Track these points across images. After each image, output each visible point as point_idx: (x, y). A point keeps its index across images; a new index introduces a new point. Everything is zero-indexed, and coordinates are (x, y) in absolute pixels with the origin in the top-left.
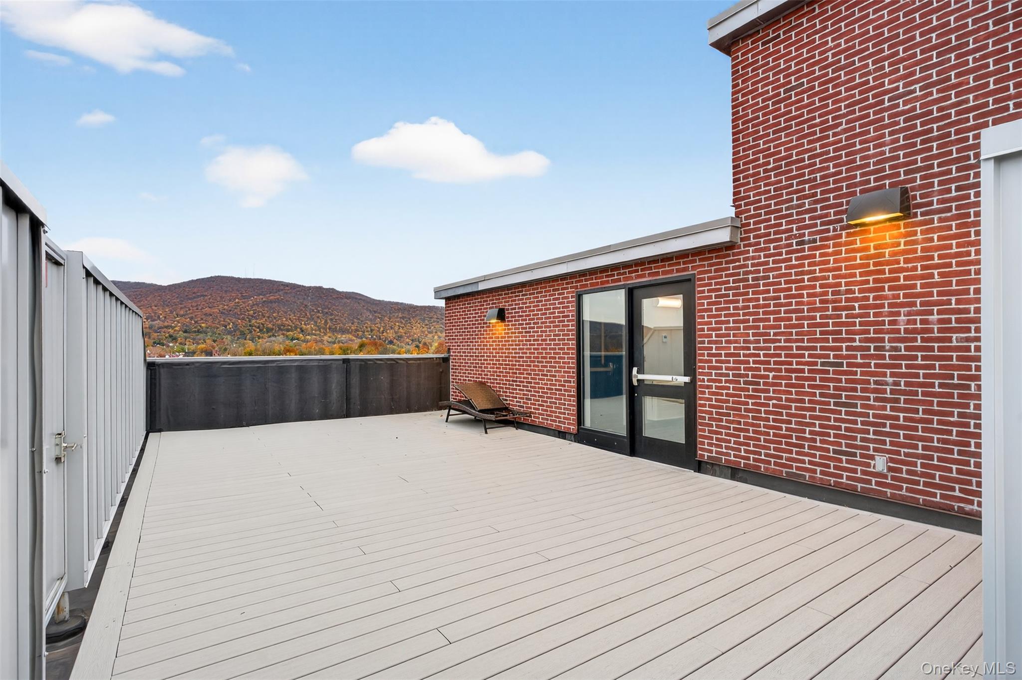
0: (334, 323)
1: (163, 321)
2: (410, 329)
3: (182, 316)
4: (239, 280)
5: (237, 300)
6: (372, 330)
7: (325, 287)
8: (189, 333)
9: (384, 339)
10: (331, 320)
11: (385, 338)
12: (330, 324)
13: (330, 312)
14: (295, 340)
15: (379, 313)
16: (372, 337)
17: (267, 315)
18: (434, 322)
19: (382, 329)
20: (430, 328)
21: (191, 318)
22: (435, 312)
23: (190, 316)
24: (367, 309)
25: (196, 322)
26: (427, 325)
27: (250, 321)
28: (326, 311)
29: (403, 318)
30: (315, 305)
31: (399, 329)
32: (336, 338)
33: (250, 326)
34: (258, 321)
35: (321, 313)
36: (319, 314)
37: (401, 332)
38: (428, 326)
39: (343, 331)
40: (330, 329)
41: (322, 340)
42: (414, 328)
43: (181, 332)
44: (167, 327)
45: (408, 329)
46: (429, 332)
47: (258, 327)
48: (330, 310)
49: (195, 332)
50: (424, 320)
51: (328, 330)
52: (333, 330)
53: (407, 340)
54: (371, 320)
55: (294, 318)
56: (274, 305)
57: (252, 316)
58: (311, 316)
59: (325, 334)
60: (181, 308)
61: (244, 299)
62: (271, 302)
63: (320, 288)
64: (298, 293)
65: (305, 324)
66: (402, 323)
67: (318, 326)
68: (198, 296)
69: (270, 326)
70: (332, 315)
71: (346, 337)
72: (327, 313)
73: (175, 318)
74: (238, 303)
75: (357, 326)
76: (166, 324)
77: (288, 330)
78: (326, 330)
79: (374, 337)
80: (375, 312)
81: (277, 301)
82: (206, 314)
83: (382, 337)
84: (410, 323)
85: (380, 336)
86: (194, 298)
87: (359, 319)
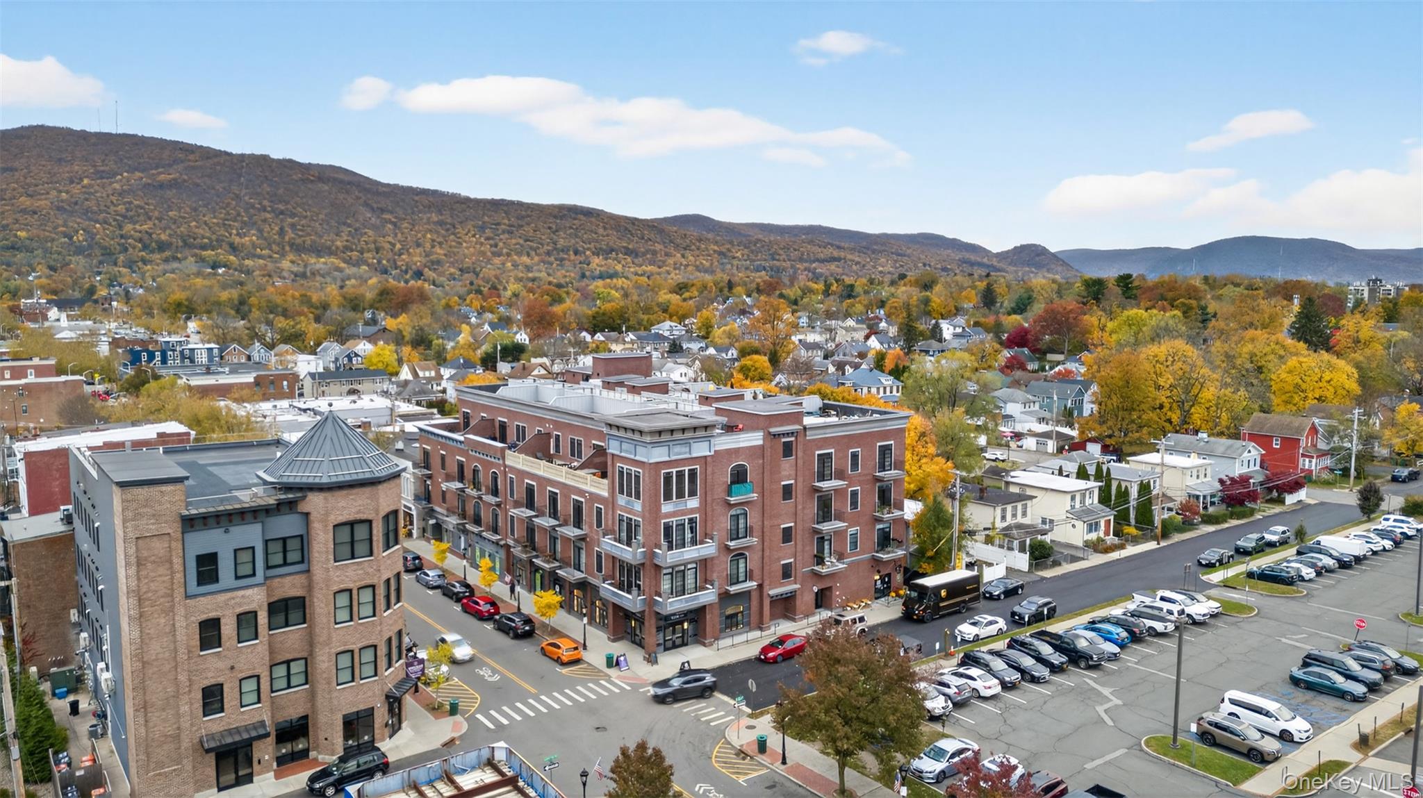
0: (300, 233)
2: (455, 247)
4: (84, 135)
5: (86, 181)
6: (378, 250)
7: (275, 156)
9: (404, 268)
10: (293, 226)
11: (407, 265)
12: (290, 234)
13: (287, 209)
14: (220, 267)
15: (391, 212)
16: (379, 262)
17: (156, 214)
18: (504, 232)
19: (398, 246)
20: (496, 246)
22: (506, 213)
24: (366, 204)
26: (488, 239)
27: (120, 227)
28: (281, 207)
29: (441, 223)
30: (258, 194)
31: (433, 247)
32: (305, 266)
33: (122, 237)
34: (138, 227)
35: (268, 212)
36: (268, 215)
37: (436, 253)
38: (492, 242)
39: (318, 251)
40: (292, 245)
41: (278, 268)
42: (464, 244)
45: (451, 247)
46: (494, 254)
47: (140, 240)
48: (289, 206)
50: (482, 229)
51: (287, 248)
52: (298, 249)
53: (452, 270)
54: (374, 227)
55: (215, 221)
56: (170, 193)
57: (124, 217)
58: (250, 217)
59: (283, 255)
61: (102, 178)
62: (161, 186)
63: (265, 158)
64: (218, 168)
65: (238, 234)
66: (438, 233)
67: (265, 239)
69: (163, 237)
70: (293, 215)
71: (325, 263)
72: (282, 213)
74: (90, 186)
75: (347, 241)
77: (204, 248)
78: (283, 248)
79: (384, 262)
80: (383, 211)
81: (174, 184)
82: (23, 211)
83: (399, 263)
84: (453, 234)
85: (395, 261)
87: (349, 226)
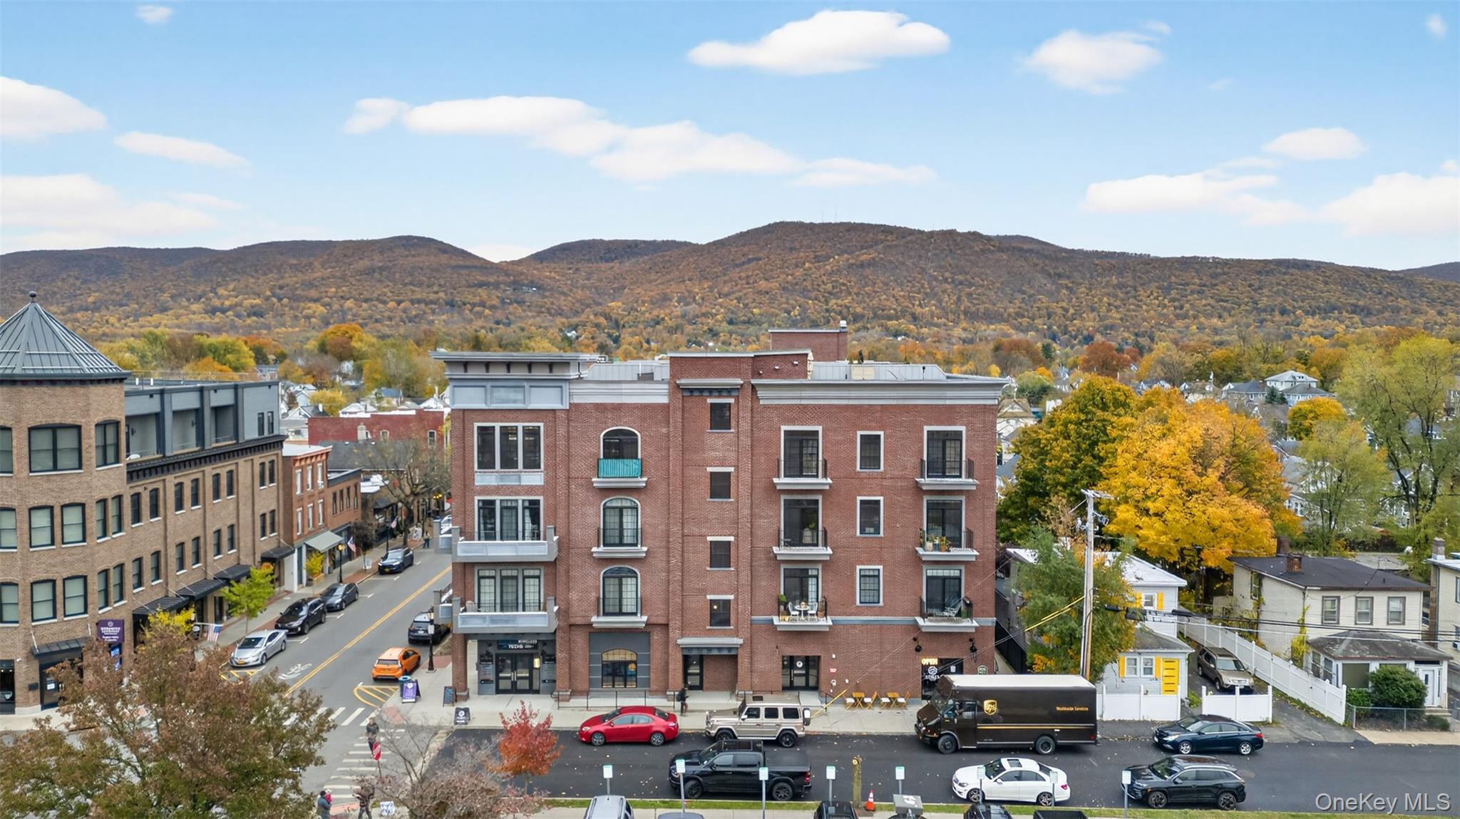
0: (976, 302)
1: (699, 305)
2: (1134, 311)
3: (726, 295)
4: (812, 226)
5: (807, 265)
6: (1049, 316)
7: (961, 230)
8: (737, 324)
9: (1073, 333)
10: (969, 295)
11: (1078, 330)
12: (966, 303)
13: (966, 280)
14: (900, 335)
15: (1068, 277)
16: (1050, 328)
17: (855, 290)
18: (1192, 292)
19: (1072, 311)
20: (1182, 308)
21: (739, 299)
22: (1197, 271)
23: (737, 295)
24: (1043, 271)
25: (746, 305)
26: (1173, 300)
27: (827, 302)
28: (961, 277)
29: (1121, 286)
30: (941, 267)
31: (1109, 311)
32: (976, 334)
33: (827, 311)
34: (839, 302)
35: (949, 283)
36: (948, 286)
37: (1111, 317)
38: (1176, 304)
39: (990, 317)
40: (965, 313)
41: (949, 335)
42: (1144, 307)
43: (725, 324)
44: (704, 315)
45: (1128, 310)
46: (1178, 317)
47: (840, 313)
48: (968, 277)
49: (744, 322)
50: (1166, 290)
51: (962, 317)
52: (972, 316)
53: (1126, 335)
54: (1050, 294)
55: (902, 293)
56: (868, 271)
57: (830, 293)
58: (932, 290)
59: (956, 323)
60: (725, 282)
61: (819, 262)
62: (862, 265)
63: (952, 233)
64: (910, 245)
65: (920, 305)
66: (1115, 296)
67: (943, 309)
68: (750, 261)
69: (859, 310)
70: (971, 285)
71: (995, 330)
72: (961, 283)
73: (716, 298)
74: (810, 268)
75: (1020, 308)
76: (704, 310)
77: (890, 318)
78: (959, 317)
79: (1055, 327)
80: (1060, 276)
81: (871, 263)
82: (760, 292)
83: (1070, 329)
84: (1135, 297)
85: (1066, 326)
86: (743, 263)
87: (1023, 292)
